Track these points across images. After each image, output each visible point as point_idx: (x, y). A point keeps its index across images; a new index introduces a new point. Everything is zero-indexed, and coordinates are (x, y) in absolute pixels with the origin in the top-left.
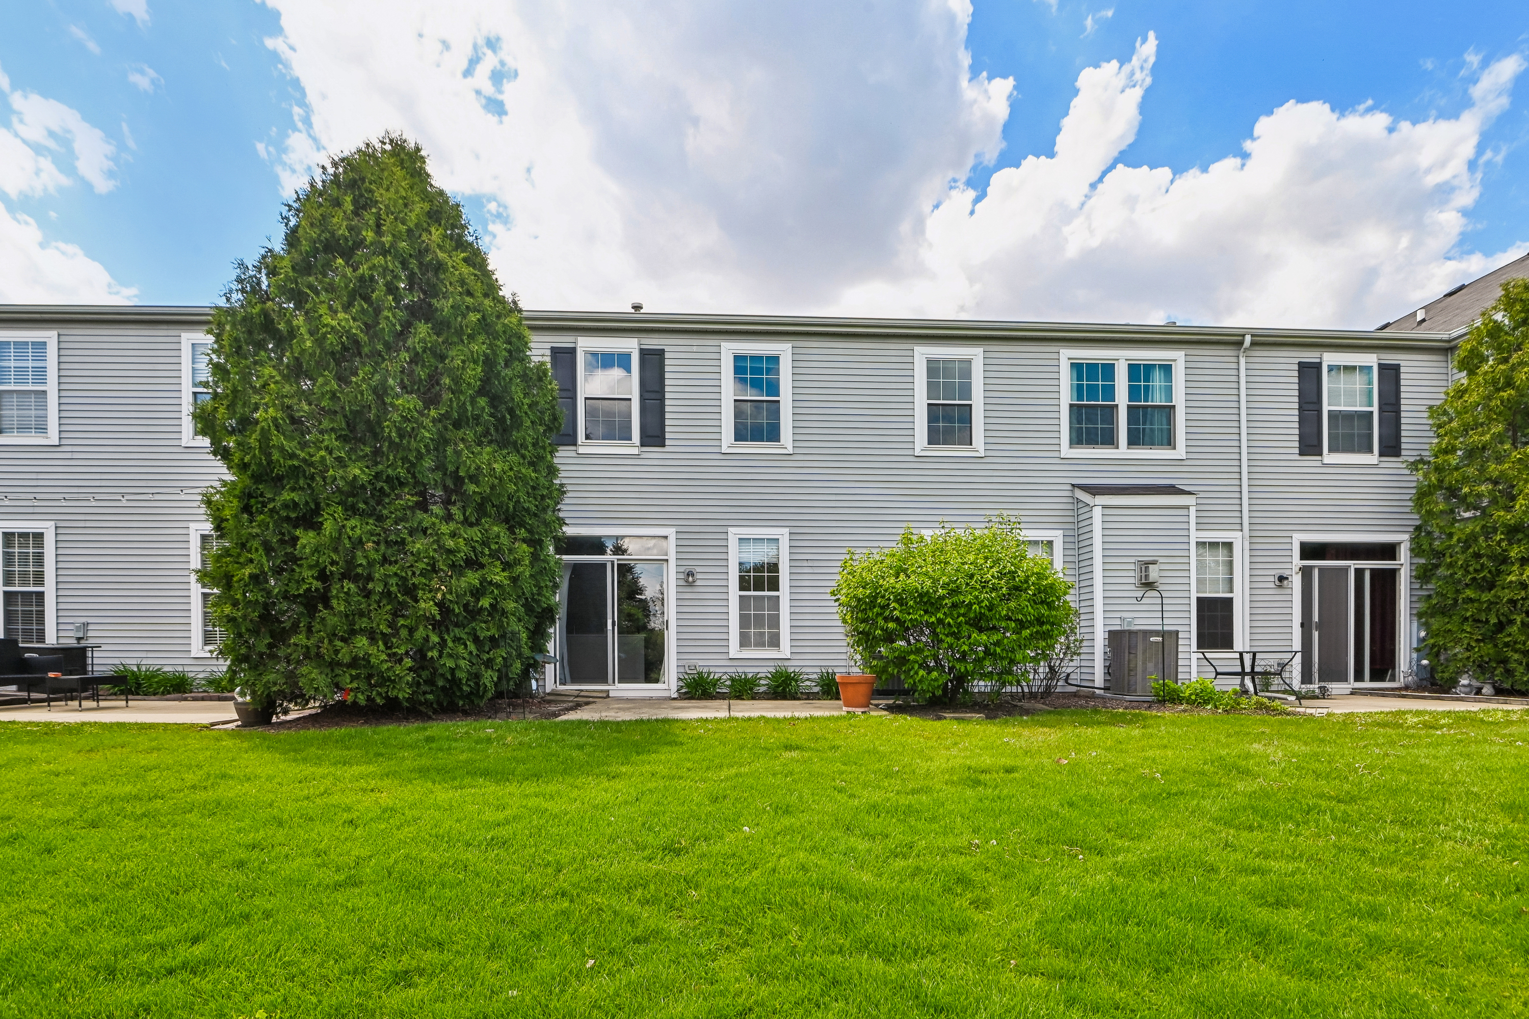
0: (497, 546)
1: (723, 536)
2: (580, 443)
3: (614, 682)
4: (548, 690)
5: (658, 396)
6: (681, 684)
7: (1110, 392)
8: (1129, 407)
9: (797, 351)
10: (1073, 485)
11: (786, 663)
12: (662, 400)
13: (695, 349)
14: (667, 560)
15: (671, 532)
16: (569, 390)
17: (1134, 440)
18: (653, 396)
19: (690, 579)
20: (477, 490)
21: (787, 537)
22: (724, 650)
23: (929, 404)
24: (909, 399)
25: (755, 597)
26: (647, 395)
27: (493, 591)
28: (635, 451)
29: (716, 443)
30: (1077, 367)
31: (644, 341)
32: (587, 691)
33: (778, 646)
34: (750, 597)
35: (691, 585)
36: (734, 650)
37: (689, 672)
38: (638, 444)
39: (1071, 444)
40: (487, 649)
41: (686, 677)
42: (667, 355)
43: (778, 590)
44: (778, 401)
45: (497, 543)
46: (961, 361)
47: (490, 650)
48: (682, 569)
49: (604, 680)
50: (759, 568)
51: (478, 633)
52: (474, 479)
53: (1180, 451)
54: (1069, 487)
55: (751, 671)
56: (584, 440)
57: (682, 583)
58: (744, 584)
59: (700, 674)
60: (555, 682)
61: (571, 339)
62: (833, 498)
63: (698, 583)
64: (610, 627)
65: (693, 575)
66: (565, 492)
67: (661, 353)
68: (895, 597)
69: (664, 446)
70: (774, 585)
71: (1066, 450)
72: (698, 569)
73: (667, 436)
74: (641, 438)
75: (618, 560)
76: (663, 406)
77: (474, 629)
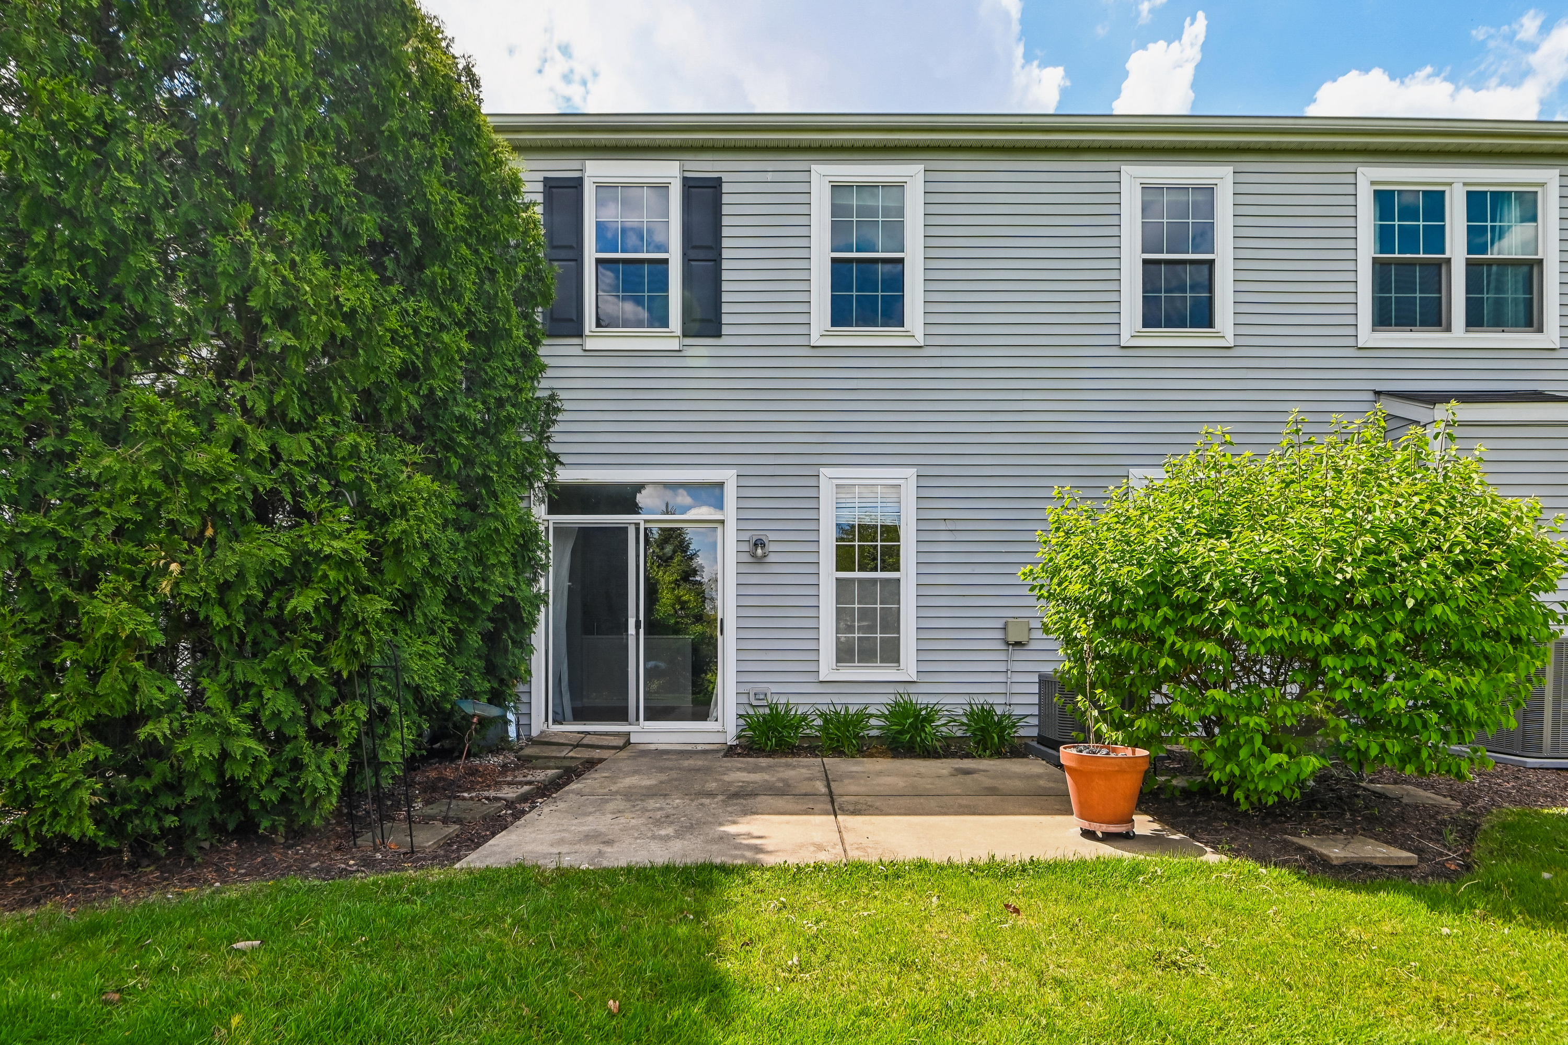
0: (352, 476)
1: (812, 482)
2: (587, 332)
3: (638, 719)
4: (535, 733)
5: (710, 255)
6: (742, 722)
7: (1436, 239)
8: (1469, 264)
9: (933, 176)
10: (1378, 393)
11: (912, 689)
12: (717, 260)
13: (769, 177)
14: (722, 522)
15: (728, 476)
16: (571, 247)
17: (1474, 320)
18: (702, 254)
19: (759, 551)
20: (292, 342)
21: (913, 483)
22: (811, 667)
23: (1145, 262)
24: (1113, 253)
25: (861, 581)
26: (693, 254)
27: (325, 576)
28: (674, 344)
29: (802, 330)
30: (1383, 199)
31: (689, 166)
32: (595, 733)
33: (898, 661)
34: (852, 580)
35: (759, 561)
36: (828, 668)
37: (755, 703)
38: (679, 332)
39: (1374, 325)
40: (325, 701)
41: (751, 712)
42: (725, 188)
43: (898, 570)
44: (901, 261)
45: (351, 468)
46: (1197, 189)
47: (335, 703)
48: (746, 536)
49: (620, 714)
50: (867, 531)
51: (294, 670)
52: (285, 318)
53: (1551, 336)
54: (1371, 397)
55: (854, 703)
56: (594, 328)
57: (746, 558)
58: (844, 560)
59: (772, 707)
60: (547, 720)
61: (576, 165)
62: (988, 417)
63: (772, 558)
64: (632, 630)
65: (763, 545)
66: (558, 410)
67: (715, 185)
68: (1225, 583)
69: (719, 335)
70: (891, 560)
71: (1367, 336)
72: (772, 536)
73: (725, 319)
74: (684, 323)
75: (646, 521)
76: (718, 270)
77: (284, 663)
